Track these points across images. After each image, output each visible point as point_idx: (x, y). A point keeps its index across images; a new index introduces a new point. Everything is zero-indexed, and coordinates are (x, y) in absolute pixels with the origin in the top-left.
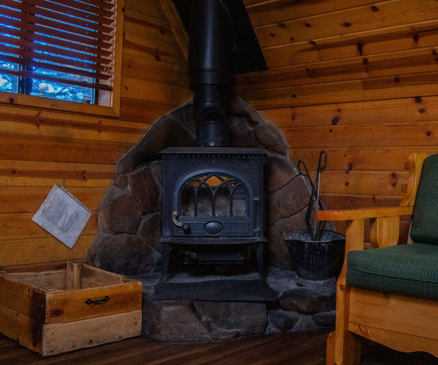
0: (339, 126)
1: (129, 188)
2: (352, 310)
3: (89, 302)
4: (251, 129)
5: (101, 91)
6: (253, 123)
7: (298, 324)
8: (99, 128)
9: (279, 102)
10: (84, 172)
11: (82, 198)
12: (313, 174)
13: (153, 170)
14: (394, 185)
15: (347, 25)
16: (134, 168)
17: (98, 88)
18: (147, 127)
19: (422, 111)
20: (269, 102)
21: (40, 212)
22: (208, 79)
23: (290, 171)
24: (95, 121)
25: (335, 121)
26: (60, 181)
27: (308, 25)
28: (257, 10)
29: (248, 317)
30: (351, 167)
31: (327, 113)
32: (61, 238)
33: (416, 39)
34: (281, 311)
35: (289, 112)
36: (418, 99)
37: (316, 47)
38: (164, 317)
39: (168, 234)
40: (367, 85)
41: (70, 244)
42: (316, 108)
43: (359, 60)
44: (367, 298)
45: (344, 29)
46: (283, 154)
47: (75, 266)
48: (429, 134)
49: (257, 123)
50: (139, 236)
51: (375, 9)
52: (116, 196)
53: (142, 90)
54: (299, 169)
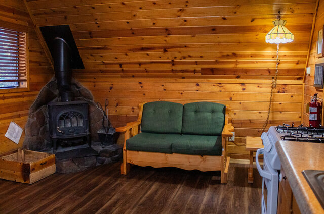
0: (112, 90)
1: (35, 118)
2: (128, 156)
3: (42, 164)
4: (78, 90)
5: (21, 82)
6: (78, 88)
7: (106, 161)
8: (23, 96)
9: (89, 80)
10: (19, 115)
11: (20, 124)
12: (104, 107)
13: (43, 110)
14: (133, 111)
15: (116, 58)
16: (36, 111)
17: (19, 81)
18: (39, 93)
19: (142, 87)
20: (84, 80)
21: (7, 133)
22: (63, 75)
23: (94, 106)
24: (21, 94)
25: (111, 88)
26: (12, 120)
27: (102, 56)
28: (82, 49)
29: (90, 161)
30: (117, 105)
31: (108, 85)
32: (14, 141)
33: (140, 65)
34: (100, 158)
35: (93, 84)
36: (140, 83)
37: (104, 63)
38: (64, 165)
39: (55, 135)
40: (122, 77)
41: (17, 143)
42: (103, 83)
43: (120, 69)
44: (132, 152)
45: (115, 59)
46: (91, 100)
47: (22, 151)
48: (144, 94)
49: (80, 88)
50: (40, 136)
51: (126, 55)
52: (32, 122)
53: (36, 79)
54: (98, 105)
